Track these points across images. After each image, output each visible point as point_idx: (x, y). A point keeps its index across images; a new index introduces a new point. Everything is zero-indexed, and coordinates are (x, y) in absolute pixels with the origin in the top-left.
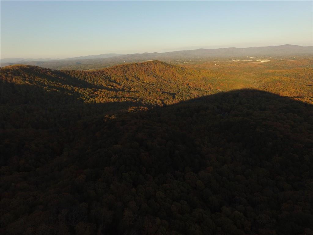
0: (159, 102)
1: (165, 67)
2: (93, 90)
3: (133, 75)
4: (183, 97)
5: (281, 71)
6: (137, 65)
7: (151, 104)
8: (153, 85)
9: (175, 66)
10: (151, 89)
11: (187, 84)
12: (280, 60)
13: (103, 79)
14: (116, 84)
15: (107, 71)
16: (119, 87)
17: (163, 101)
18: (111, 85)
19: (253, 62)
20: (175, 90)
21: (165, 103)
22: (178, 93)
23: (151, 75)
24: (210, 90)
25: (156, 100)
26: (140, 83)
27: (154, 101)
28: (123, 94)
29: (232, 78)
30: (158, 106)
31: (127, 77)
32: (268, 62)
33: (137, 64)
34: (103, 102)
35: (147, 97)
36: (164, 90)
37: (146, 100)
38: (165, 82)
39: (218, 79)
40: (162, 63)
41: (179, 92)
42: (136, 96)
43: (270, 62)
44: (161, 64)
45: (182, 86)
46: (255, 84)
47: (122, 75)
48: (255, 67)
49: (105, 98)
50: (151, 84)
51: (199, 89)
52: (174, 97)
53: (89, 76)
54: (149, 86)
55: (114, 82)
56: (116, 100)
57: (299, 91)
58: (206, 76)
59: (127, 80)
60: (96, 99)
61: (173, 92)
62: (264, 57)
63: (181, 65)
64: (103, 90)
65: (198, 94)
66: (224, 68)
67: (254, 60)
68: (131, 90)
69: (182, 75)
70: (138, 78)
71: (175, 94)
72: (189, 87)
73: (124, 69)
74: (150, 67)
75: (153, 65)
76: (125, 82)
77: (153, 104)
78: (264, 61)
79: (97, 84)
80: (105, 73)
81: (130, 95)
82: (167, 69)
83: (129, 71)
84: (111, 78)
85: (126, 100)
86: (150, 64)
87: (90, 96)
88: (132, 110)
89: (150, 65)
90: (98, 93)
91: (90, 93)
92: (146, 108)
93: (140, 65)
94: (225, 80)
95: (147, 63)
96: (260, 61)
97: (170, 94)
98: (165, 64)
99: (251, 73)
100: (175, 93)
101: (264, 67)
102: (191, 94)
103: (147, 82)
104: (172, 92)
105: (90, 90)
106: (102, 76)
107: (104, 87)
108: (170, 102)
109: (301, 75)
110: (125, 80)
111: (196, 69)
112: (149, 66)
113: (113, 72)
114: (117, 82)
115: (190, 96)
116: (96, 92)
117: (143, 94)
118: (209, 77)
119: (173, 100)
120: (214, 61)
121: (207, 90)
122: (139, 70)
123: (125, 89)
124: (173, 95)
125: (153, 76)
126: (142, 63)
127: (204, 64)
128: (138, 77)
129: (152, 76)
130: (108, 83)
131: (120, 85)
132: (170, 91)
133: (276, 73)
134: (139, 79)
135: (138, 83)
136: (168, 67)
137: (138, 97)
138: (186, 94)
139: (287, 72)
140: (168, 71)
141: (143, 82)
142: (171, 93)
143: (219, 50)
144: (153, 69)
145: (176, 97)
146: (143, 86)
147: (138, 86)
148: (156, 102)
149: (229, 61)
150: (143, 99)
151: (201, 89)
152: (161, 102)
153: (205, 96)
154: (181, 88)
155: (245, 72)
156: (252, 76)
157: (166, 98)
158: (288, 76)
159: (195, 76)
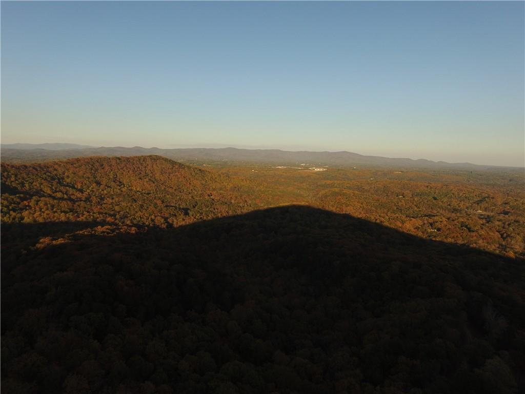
0: (159, 221)
1: (171, 167)
2: (19, 197)
3: (111, 177)
4: (202, 213)
5: (341, 182)
6: (118, 161)
7: (144, 223)
8: (148, 194)
9: (189, 167)
10: (144, 200)
11: (209, 195)
12: (339, 170)
13: (46, 179)
14: (74, 190)
15: (56, 166)
16: (79, 195)
17: (166, 219)
18: (61, 192)
19: (304, 169)
20: (188, 203)
21: (171, 222)
22: (194, 207)
23: (145, 178)
24: (246, 204)
25: (153, 217)
26: (123, 189)
27: (150, 219)
28: (86, 206)
30: (155, 227)
31: (98, 179)
32: (324, 171)
33: (119, 159)
34: (41, 220)
35: (137, 212)
36: (170, 202)
37: (133, 217)
38: (170, 190)
39: (258, 189)
40: (166, 160)
41: (196, 205)
42: (114, 210)
43: (327, 171)
44: (164, 162)
45: (200, 197)
47: (88, 175)
48: (308, 176)
49: (47, 212)
50: (145, 193)
51: (228, 203)
52: (186, 214)
53: (12, 172)
54: (140, 196)
55: (70, 187)
56: (71, 216)
58: (239, 185)
59: (98, 183)
60: (25, 213)
61: (185, 207)
62: (319, 165)
63: (201, 167)
64: (42, 199)
65: (227, 210)
66: (265, 175)
67: (307, 168)
68: (104, 202)
69: (201, 181)
70: (120, 182)
71: (188, 209)
72: (213, 199)
73: (92, 165)
74: (144, 165)
75: (149, 162)
76: (92, 188)
77: (147, 223)
78: (318, 170)
79: (30, 189)
80: (51, 169)
81: (101, 209)
82: (175, 171)
83: (103, 169)
84: (63, 178)
85: (93, 216)
87: (11, 208)
88: (104, 230)
89: (143, 162)
90: (30, 204)
91: (11, 203)
92: (133, 228)
93: (124, 161)
94: (268, 191)
95: (139, 158)
96: (314, 169)
97: (180, 209)
98: (173, 163)
99: (305, 184)
100: (189, 207)
101: (320, 177)
102: (216, 210)
103: (138, 189)
104: (183, 206)
105: (12, 197)
106: (45, 174)
107: (46, 194)
108: (179, 221)
110: (94, 185)
112: (142, 164)
113: (68, 170)
114: (76, 186)
115: (214, 213)
116: (25, 202)
117: (130, 208)
118: (243, 186)
119: (186, 217)
120: (251, 165)
121: (241, 205)
122: (122, 169)
123: (91, 198)
124: (186, 212)
125: (150, 180)
126: (128, 158)
128: (121, 180)
129: (147, 179)
130: (56, 188)
131: (82, 193)
132: (179, 205)
133: (336, 185)
134: (121, 184)
135: (119, 189)
136: (177, 167)
137: (119, 212)
138: (207, 209)
139: (349, 184)
140: (177, 173)
141: (130, 188)
142: (181, 207)
144: (149, 168)
145: (191, 213)
146: (128, 195)
147: (120, 194)
148: (152, 220)
149: (273, 167)
150: (129, 215)
151: (231, 203)
152: (163, 220)
153: (239, 212)
154: (199, 200)
155: (295, 182)
156: (305, 187)
157: (173, 215)
158: (350, 188)
159: (222, 184)
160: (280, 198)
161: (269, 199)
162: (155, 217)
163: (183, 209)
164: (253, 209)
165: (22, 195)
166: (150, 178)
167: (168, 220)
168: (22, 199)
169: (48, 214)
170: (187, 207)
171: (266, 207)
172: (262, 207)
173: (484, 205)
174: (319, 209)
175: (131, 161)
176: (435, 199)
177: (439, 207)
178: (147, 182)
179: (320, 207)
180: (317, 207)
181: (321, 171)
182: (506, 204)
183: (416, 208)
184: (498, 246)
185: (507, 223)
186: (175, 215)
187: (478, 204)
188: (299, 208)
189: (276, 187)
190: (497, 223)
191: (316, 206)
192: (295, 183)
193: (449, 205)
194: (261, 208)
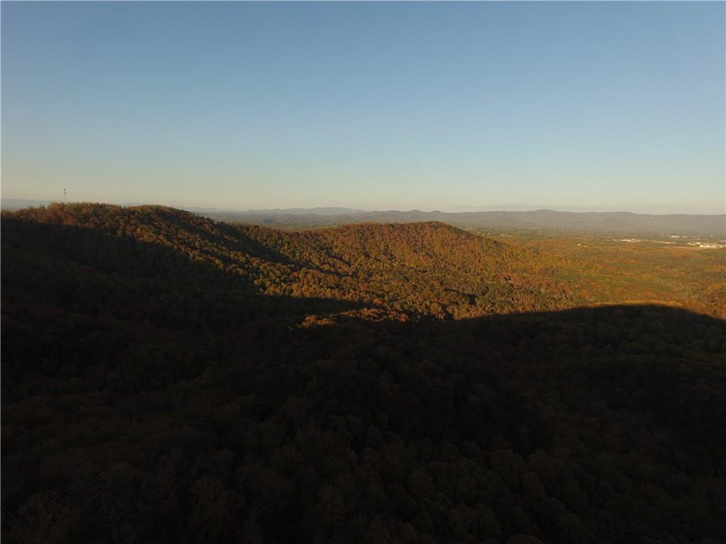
0: (435, 308)
1: (455, 237)
2: (290, 268)
3: (382, 248)
4: (494, 304)
6: (391, 228)
7: (416, 310)
8: (424, 272)
9: (480, 238)
10: (418, 279)
13: (315, 249)
14: (342, 263)
15: (326, 234)
16: (346, 268)
17: (444, 307)
18: (328, 263)
19: (678, 245)
20: (475, 288)
21: (450, 311)
22: (484, 294)
23: (422, 252)
25: (428, 302)
26: (394, 265)
27: (424, 305)
28: (353, 282)
29: (621, 274)
30: (431, 317)
31: (367, 250)
33: (392, 226)
34: (308, 295)
35: (408, 295)
36: (450, 285)
37: (404, 300)
38: (452, 268)
39: (586, 273)
40: (450, 228)
41: (486, 292)
42: (383, 290)
44: (446, 230)
45: (493, 280)
47: (357, 245)
49: (314, 286)
50: (419, 271)
51: (535, 292)
52: (472, 303)
53: (286, 240)
54: (414, 274)
55: (337, 258)
56: (337, 293)
58: (554, 266)
59: (367, 256)
60: (294, 286)
61: (471, 292)
63: (496, 238)
64: (310, 271)
65: (532, 302)
66: (600, 253)
67: (681, 242)
68: (373, 279)
69: (496, 257)
70: (391, 255)
71: (476, 296)
72: (512, 285)
73: (362, 234)
74: (421, 234)
75: (427, 230)
76: (361, 261)
77: (420, 310)
78: (708, 246)
79: (300, 259)
80: (321, 238)
81: (368, 287)
82: (460, 242)
83: (373, 238)
84: (331, 248)
85: (360, 295)
86: (421, 229)
87: (282, 278)
88: (371, 314)
89: (421, 231)
90: (300, 276)
91: (283, 274)
92: (403, 315)
93: (398, 228)
94: (604, 278)
95: (416, 225)
96: (699, 246)
97: (464, 295)
98: (458, 232)
99: (676, 270)
100: (476, 294)
102: (516, 301)
103: (411, 265)
104: (468, 291)
105: (284, 267)
106: (315, 242)
107: (314, 266)
108: (463, 312)
110: (363, 257)
111: (529, 249)
112: (418, 233)
113: (337, 238)
114: (344, 258)
115: (512, 305)
116: (295, 273)
118: (561, 268)
119: (471, 307)
120: (577, 236)
121: (556, 297)
122: (395, 238)
123: (359, 274)
124: (472, 300)
125: (427, 253)
126: (403, 225)
127: (550, 241)
128: (393, 253)
129: (424, 253)
130: (324, 259)
131: (350, 266)
132: (463, 289)
134: (392, 257)
135: (390, 264)
136: (463, 237)
137: (388, 293)
138: (503, 299)
140: (463, 246)
141: (402, 263)
142: (466, 292)
143: (587, 216)
144: (427, 238)
145: (478, 302)
146: (400, 272)
147: (391, 270)
148: (427, 307)
149: (615, 240)
150: (399, 298)
151: (540, 292)
152: (440, 308)
153: (552, 308)
154: (492, 285)
155: (656, 265)
156: (676, 276)
157: (453, 302)
159: (527, 264)
160: (625, 290)
161: (605, 290)
162: (431, 302)
163: (468, 295)
164: (575, 305)
165: (293, 266)
166: (427, 251)
167: (447, 309)
168: (293, 270)
169: (315, 289)
170: (474, 293)
171: (599, 304)
172: (592, 302)
174: (705, 317)
175: (406, 229)
178: (423, 256)
179: (709, 313)
180: (703, 313)
181: (714, 249)
186: (457, 303)
188: (664, 309)
189: (619, 272)
191: (698, 311)
192: (656, 268)
194: (589, 305)
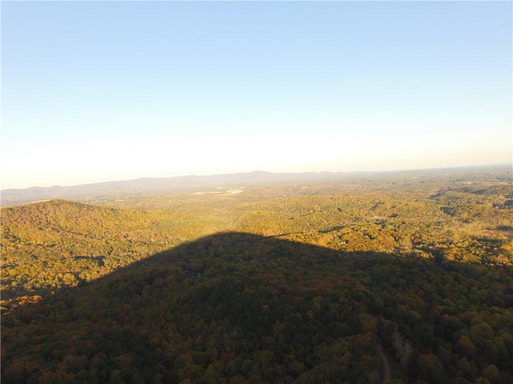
0: (69, 279)
1: (78, 210)
4: (119, 260)
5: (258, 203)
6: (10, 212)
7: (49, 286)
8: (53, 246)
10: (47, 255)
11: (125, 237)
12: (254, 190)
17: (77, 275)
19: (222, 193)
20: (102, 251)
21: (83, 278)
22: (110, 254)
23: (47, 228)
24: (166, 241)
25: (60, 275)
26: (19, 246)
27: (56, 279)
29: (197, 218)
30: (65, 289)
32: (241, 193)
33: (11, 209)
35: (39, 273)
36: (80, 252)
37: (35, 279)
38: (79, 237)
39: (177, 222)
40: (71, 203)
41: (111, 251)
43: (243, 193)
44: (68, 206)
45: (115, 240)
46: (231, 223)
48: (226, 200)
50: (48, 246)
51: (148, 243)
52: (101, 264)
54: (42, 250)
57: (283, 228)
58: (157, 220)
61: (99, 255)
62: (235, 187)
63: (111, 205)
65: (146, 251)
66: (183, 205)
67: (224, 191)
69: (114, 221)
70: (14, 237)
71: (104, 257)
72: (130, 241)
74: (45, 212)
75: (50, 208)
77: (54, 285)
78: (235, 192)
82: (83, 214)
86: (43, 208)
93: (18, 211)
94: (188, 223)
95: (38, 206)
96: (231, 192)
97: (93, 258)
99: (224, 209)
100: (104, 255)
101: (238, 200)
102: (135, 253)
103: (38, 243)
104: (96, 254)
108: (93, 274)
109: (280, 207)
111: (138, 210)
115: (133, 257)
117: (29, 269)
119: (101, 268)
120: (167, 195)
121: (162, 243)
122: (16, 221)
124: (100, 261)
125: (53, 229)
126: (23, 207)
127: (151, 200)
128: (15, 234)
129: (50, 229)
132: (92, 254)
133: (253, 207)
134: (16, 239)
135: (14, 246)
136: (85, 209)
138: (125, 254)
139: (265, 204)
140: (85, 217)
141: (27, 243)
142: (94, 256)
143: (172, 180)
144: (51, 215)
145: (106, 262)
146: (27, 252)
148: (60, 280)
149: (190, 194)
151: (151, 242)
152: (73, 277)
153: (159, 251)
154: (115, 245)
155: (214, 208)
156: (225, 213)
157: (85, 268)
158: (266, 209)
159: (138, 222)
161: (190, 232)
162: (63, 274)
163: (97, 258)
164: (174, 246)
166: (52, 226)
167: (80, 276)
170: (101, 255)
173: (378, 210)
175: (27, 210)
176: (340, 210)
177: (344, 218)
178: (50, 232)
181: (238, 194)
182: (393, 207)
183: (326, 222)
184: (393, 249)
185: (397, 226)
186: (88, 268)
187: (373, 210)
190: (390, 227)
193: (352, 215)
